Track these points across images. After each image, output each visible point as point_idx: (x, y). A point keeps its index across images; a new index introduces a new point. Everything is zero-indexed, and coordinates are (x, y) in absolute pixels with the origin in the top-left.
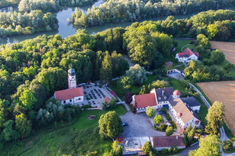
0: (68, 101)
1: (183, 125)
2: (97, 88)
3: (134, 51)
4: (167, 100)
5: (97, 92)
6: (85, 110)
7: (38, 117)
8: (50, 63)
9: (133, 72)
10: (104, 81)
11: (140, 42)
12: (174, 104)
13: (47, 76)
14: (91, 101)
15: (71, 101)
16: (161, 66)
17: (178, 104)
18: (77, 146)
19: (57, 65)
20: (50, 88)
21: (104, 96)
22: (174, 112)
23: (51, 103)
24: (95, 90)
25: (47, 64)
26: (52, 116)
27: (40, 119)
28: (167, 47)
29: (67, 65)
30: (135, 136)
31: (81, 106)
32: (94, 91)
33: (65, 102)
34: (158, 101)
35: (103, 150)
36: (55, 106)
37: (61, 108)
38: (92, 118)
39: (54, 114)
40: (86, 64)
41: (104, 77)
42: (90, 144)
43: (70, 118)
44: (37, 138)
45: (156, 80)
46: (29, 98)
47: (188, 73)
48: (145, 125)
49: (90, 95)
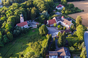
1: (68, 27)
3: (40, 7)
4: (60, 20)
6: (30, 29)
7: (14, 33)
9: (44, 13)
11: (42, 3)
12: (63, 21)
13: (12, 19)
14: (31, 26)
15: (23, 27)
16: (52, 11)
17: (64, 21)
18: (33, 39)
21: (35, 24)
22: (64, 24)
25: (9, 15)
27: (15, 34)
28: (52, 4)
30: (53, 33)
32: (30, 23)
34: (57, 21)
35: (44, 38)
36: (20, 28)
38: (34, 31)
39: (20, 31)
40: (24, 13)
42: (38, 38)
43: (26, 31)
44: (16, 41)
45: (53, 15)
46: (9, 26)
47: (63, 12)
48: (55, 30)
49: (29, 25)
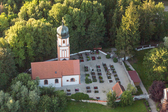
0: (51, 82)
2: (109, 62)
5: (106, 69)
6: (77, 102)
8: (33, 11)
10: (123, 52)
13: (21, 34)
14: (92, 85)
15: (57, 81)
19: (45, 15)
20: (26, 54)
21: (117, 79)
23: (19, 83)
24: (104, 65)
25: (29, 12)
26: (17, 106)
29: (60, 17)
31: (73, 92)
32: (102, 68)
33: (46, 82)
36: (25, 89)
37: (33, 95)
39: (20, 103)
40: (93, 18)
41: (123, 44)
49: (93, 74)
